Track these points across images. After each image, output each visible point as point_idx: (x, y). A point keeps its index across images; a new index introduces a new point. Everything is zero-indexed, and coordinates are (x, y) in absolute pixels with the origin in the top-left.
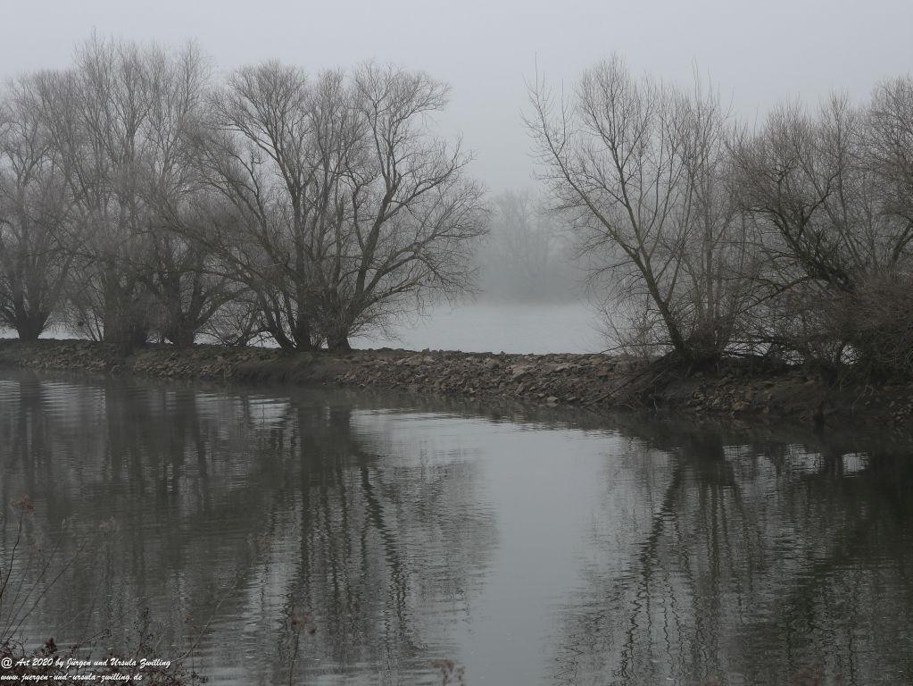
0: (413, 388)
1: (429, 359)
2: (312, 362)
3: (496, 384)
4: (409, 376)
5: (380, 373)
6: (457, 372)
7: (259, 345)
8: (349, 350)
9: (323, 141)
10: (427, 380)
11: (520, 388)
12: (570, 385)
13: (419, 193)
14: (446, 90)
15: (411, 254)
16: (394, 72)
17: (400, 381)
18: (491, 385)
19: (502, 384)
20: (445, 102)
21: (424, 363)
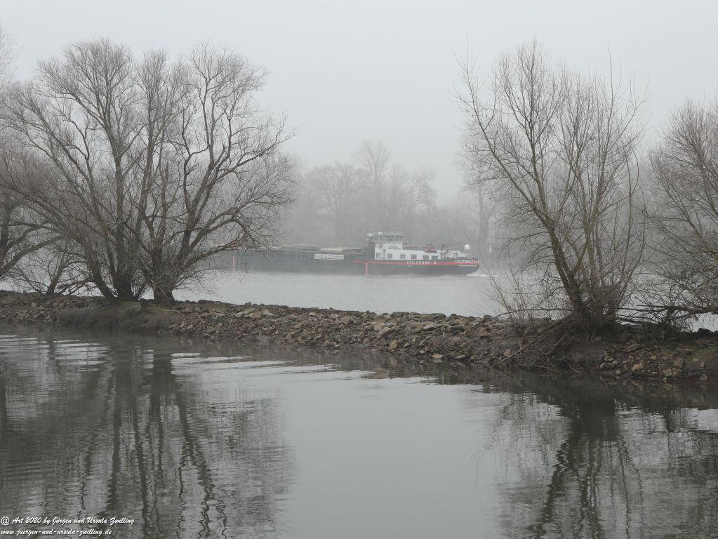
0: (263, 340)
1: (266, 312)
2: (140, 312)
3: (359, 340)
4: (253, 328)
5: (220, 324)
6: (309, 326)
7: (85, 294)
8: (174, 302)
9: (153, 113)
10: (277, 332)
11: (393, 344)
12: (453, 343)
13: (243, 164)
14: (265, 74)
15: (230, 217)
16: (227, 54)
17: (245, 332)
18: (354, 340)
19: (366, 340)
20: (263, 84)
21: (265, 316)
